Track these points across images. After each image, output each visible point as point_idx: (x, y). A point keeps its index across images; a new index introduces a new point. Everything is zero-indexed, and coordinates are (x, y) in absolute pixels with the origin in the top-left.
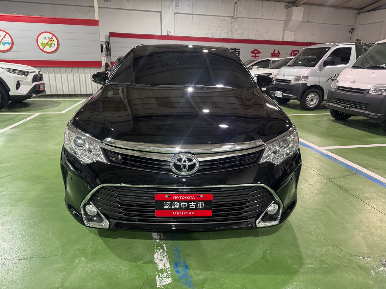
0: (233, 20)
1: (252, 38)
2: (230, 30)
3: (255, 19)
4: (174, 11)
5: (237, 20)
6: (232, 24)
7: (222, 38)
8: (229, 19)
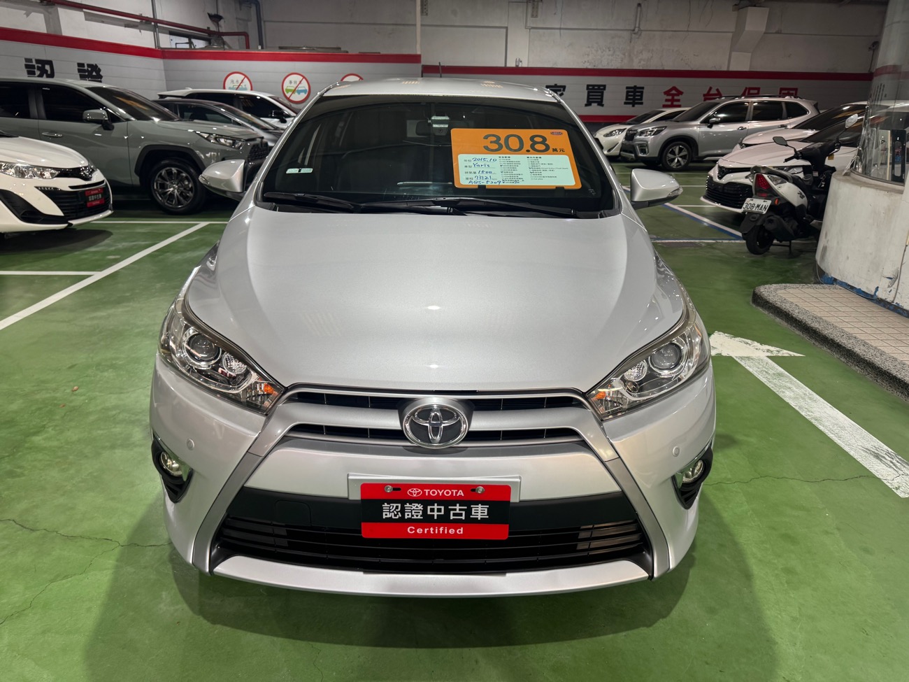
0: (634, 35)
1: (669, 66)
2: (627, 54)
3: (675, 31)
4: (528, 25)
5: (640, 35)
6: (631, 42)
7: (612, 68)
8: (626, 35)
